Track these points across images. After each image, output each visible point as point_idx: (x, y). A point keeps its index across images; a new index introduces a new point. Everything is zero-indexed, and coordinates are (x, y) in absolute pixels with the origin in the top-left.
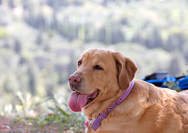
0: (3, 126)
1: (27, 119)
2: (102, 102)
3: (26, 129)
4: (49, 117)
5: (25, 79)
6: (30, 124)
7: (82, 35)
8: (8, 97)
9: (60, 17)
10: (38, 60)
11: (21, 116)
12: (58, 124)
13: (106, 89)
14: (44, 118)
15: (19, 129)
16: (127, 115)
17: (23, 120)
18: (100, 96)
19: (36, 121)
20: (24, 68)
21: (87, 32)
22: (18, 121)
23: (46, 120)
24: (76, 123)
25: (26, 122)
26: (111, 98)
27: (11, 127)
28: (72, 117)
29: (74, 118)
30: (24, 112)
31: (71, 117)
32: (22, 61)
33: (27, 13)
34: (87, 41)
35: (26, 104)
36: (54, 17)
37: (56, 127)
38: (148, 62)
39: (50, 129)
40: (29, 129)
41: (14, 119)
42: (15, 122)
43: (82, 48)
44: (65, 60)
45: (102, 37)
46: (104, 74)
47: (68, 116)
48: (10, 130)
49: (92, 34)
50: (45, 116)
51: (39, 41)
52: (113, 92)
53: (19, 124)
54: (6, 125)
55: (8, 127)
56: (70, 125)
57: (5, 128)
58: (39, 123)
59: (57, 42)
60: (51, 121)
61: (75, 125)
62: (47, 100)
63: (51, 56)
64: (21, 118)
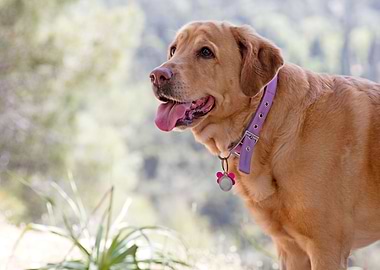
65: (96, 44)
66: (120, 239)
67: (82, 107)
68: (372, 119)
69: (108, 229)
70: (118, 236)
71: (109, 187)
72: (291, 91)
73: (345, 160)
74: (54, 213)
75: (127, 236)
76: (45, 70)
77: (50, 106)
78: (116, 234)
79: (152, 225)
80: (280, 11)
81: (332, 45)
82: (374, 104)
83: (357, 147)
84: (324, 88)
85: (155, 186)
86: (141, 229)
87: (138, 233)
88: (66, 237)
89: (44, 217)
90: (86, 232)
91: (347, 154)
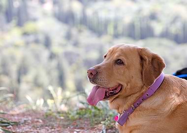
0: (36, 120)
1: (59, 113)
2: (127, 97)
3: (58, 123)
4: (80, 111)
5: (55, 74)
6: (62, 118)
7: (111, 30)
8: (39, 92)
9: (89, 12)
10: (67, 55)
11: (53, 110)
12: (90, 118)
13: (129, 85)
14: (75, 112)
15: (51, 123)
16: (154, 109)
17: (55, 114)
18: (123, 91)
19: (68, 115)
20: (54, 63)
21: (116, 27)
22: (50, 115)
23: (77, 114)
24: (108, 117)
25: (58, 116)
26: (136, 93)
27: (43, 121)
28: (104, 111)
29: (105, 113)
30: (56, 106)
31: (102, 111)
32: (52, 56)
33: (57, 8)
34: (116, 36)
35: (57, 98)
36: (84, 12)
37: (87, 121)
38: (177, 58)
39: (81, 123)
40: (61, 123)
41: (46, 113)
42: (47, 116)
43: (111, 43)
44: (94, 55)
45: (131, 32)
46: (126, 69)
47: (99, 110)
48: (42, 124)
49: (120, 29)
50: (77, 110)
51: (68, 37)
52: (138, 88)
53: (51, 118)
54: (38, 118)
55: (41, 121)
56: (101, 119)
57: (37, 122)
58: (70, 116)
59: (86, 38)
60: (83, 116)
61: (107, 119)
62: (78, 95)
63: (81, 51)
64: (53, 112)
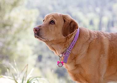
65: (24, 20)
66: (29, 81)
67: (19, 40)
68: (109, 46)
69: (26, 77)
70: (29, 80)
71: (26, 64)
72: (83, 38)
73: (101, 59)
74: (9, 72)
75: (32, 80)
76: (8, 28)
77: (9, 39)
78: (28, 79)
79: (39, 76)
80: (80, 11)
81: (96, 21)
82: (110, 41)
83: (105, 54)
84: (95, 36)
85: (41, 64)
86: (36, 78)
87: (35, 79)
88: (13, 80)
89: (6, 73)
90: (19, 78)
91: (102, 57)
